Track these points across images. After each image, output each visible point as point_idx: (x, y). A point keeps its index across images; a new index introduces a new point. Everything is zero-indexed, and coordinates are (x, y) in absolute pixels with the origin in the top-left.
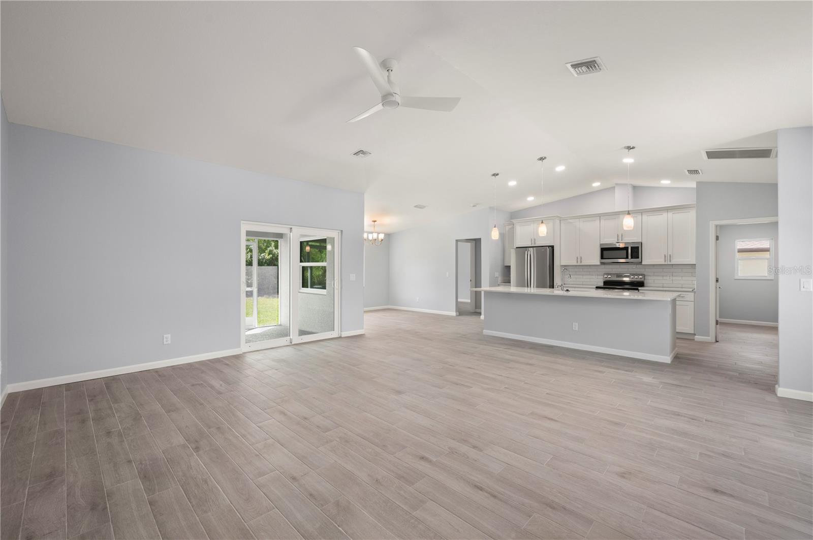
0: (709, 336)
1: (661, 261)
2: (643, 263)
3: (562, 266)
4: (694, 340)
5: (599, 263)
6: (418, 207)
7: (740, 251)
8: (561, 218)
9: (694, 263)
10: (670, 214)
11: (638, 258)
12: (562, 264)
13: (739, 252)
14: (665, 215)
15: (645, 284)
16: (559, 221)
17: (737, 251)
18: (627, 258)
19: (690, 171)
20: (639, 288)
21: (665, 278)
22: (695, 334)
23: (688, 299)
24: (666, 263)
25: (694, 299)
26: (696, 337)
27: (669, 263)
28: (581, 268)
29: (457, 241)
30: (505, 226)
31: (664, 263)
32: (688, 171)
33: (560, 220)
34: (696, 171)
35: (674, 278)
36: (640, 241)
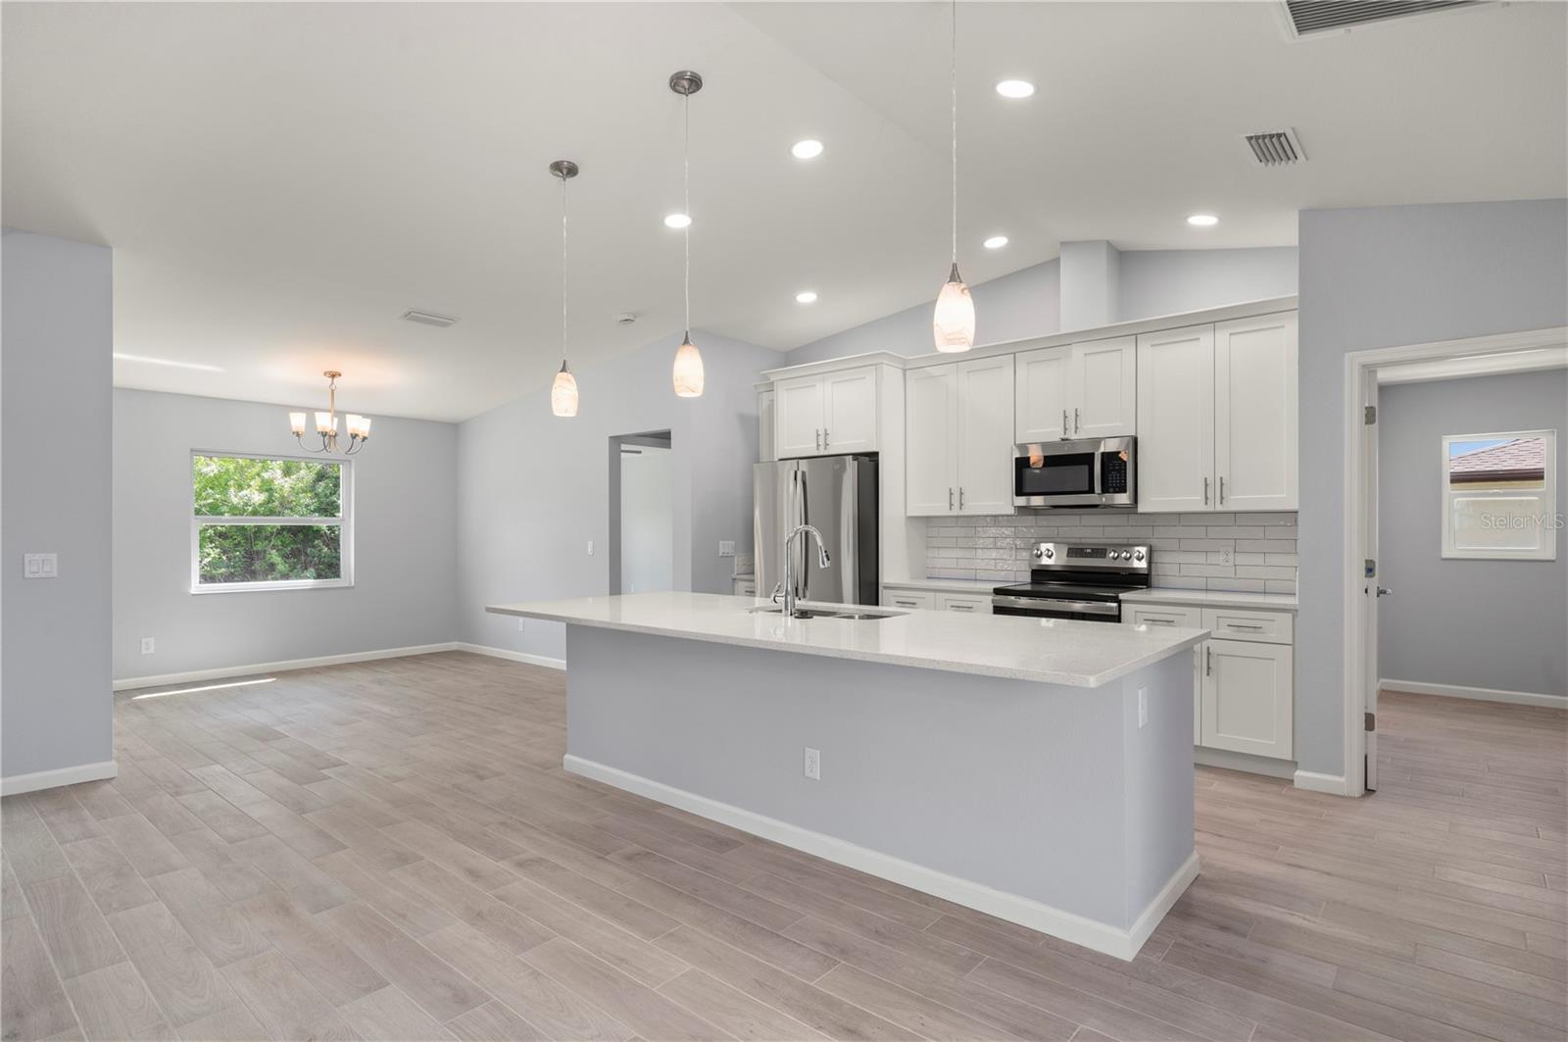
0: (1340, 774)
1: (1193, 502)
2: (1141, 509)
3: (913, 520)
4: (1292, 781)
5: (1011, 511)
6: (417, 319)
7: (1458, 479)
8: (905, 362)
9: (1294, 506)
10: (1222, 337)
11: (1123, 490)
12: (909, 514)
13: (1453, 481)
14: (1206, 340)
15: (1154, 580)
16: (900, 372)
17: (1447, 479)
18: (1091, 490)
19: (1257, 138)
20: (1122, 596)
21: (1212, 558)
22: (1294, 764)
23: (1272, 637)
24: (1210, 508)
25: (1294, 640)
26: (1298, 773)
27: (1219, 508)
28: (961, 526)
29: (616, 441)
30: (760, 393)
31: (1202, 508)
32: (1250, 139)
33: (905, 371)
34: (1279, 136)
35: (1241, 559)
36: (1134, 434)
